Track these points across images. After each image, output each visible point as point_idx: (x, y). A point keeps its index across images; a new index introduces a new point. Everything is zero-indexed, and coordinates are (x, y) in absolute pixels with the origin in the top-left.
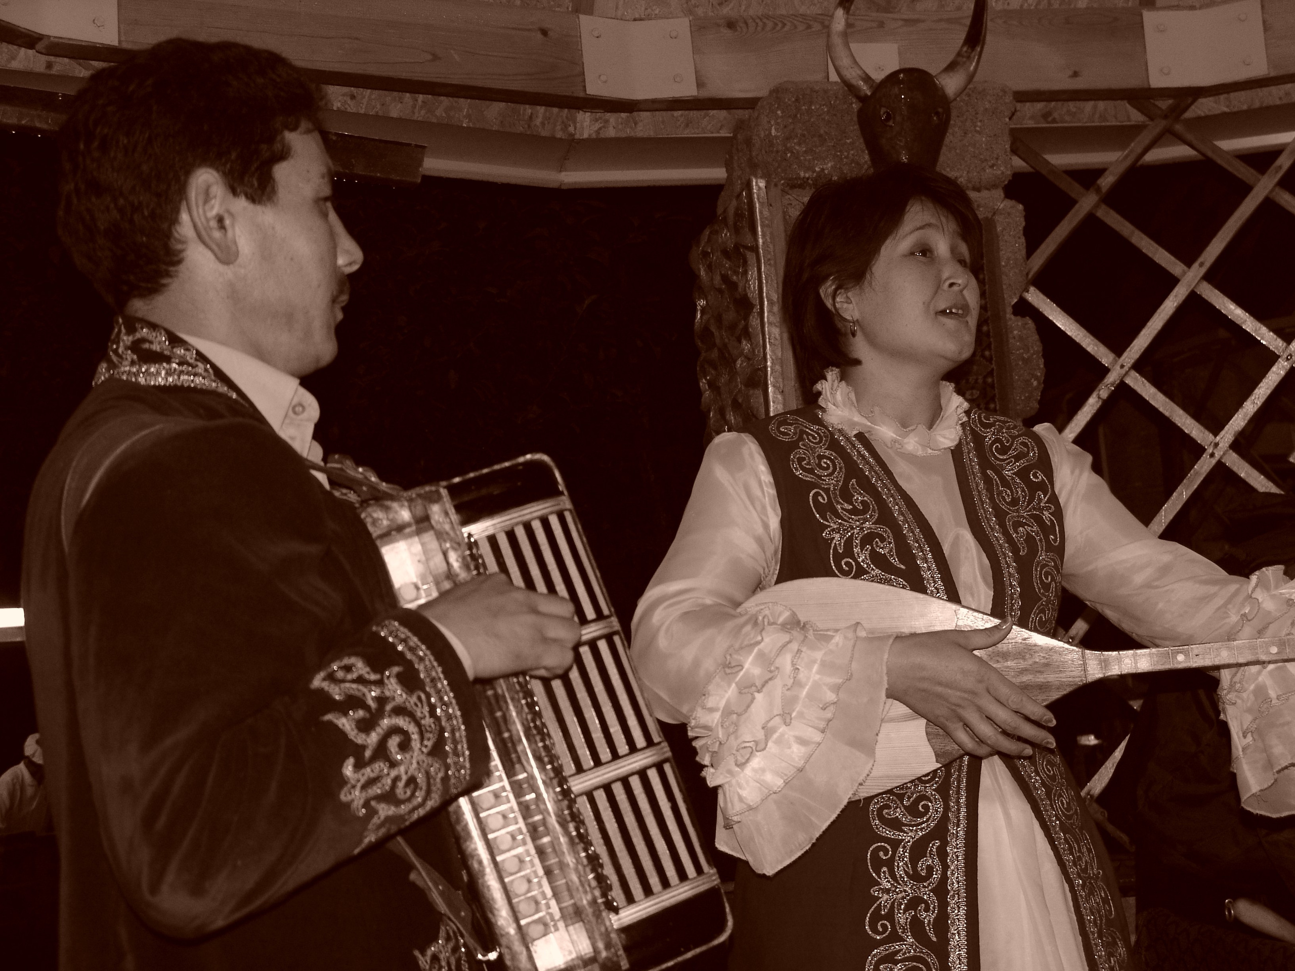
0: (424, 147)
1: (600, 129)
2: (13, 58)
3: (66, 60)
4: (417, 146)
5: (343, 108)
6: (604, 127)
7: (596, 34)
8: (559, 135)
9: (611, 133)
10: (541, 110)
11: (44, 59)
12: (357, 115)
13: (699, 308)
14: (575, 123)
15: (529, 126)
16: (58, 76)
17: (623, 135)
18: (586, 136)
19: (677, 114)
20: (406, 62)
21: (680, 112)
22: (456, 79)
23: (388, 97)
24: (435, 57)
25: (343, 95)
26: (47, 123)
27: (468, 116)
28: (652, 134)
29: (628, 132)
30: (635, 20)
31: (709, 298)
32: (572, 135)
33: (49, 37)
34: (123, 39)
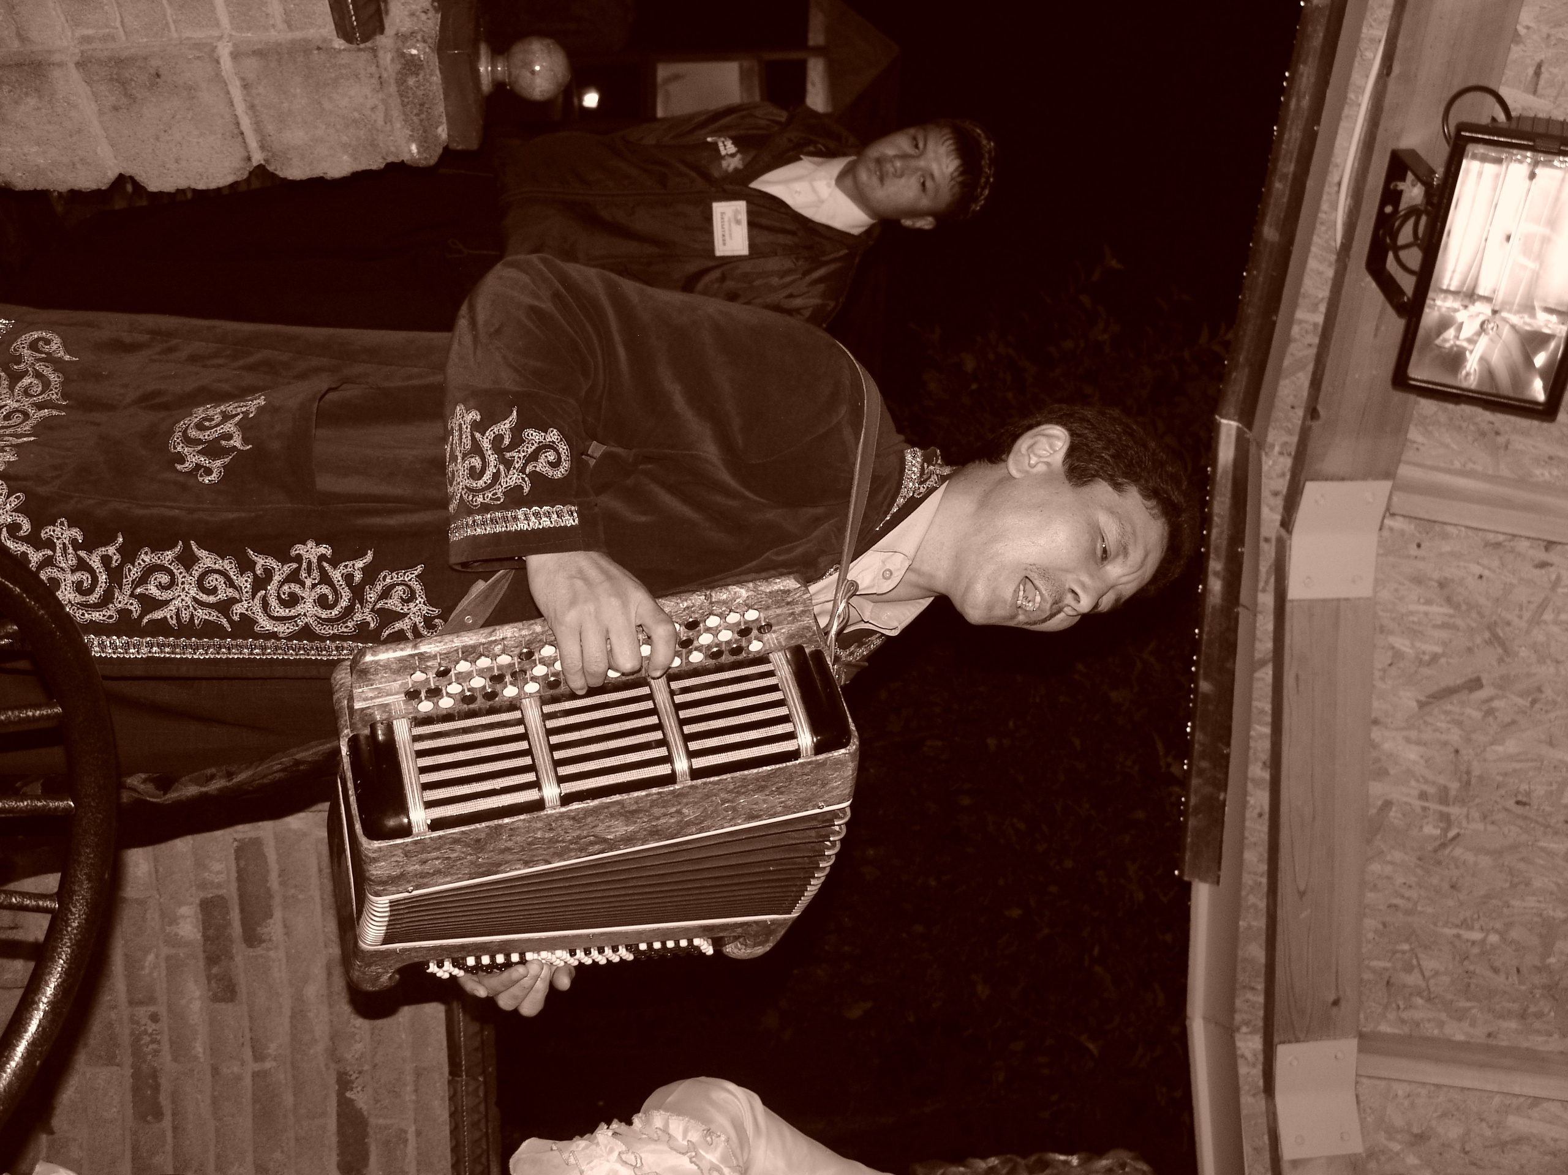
0: (1218, 883)
1: (1246, 1059)
2: (1272, 509)
3: (1273, 555)
4: (1219, 877)
5: (1249, 805)
6: (1248, 1062)
7: (1339, 1055)
8: (1238, 1017)
9: (1243, 1070)
10: (1261, 999)
11: (1273, 536)
12: (1243, 820)
13: (1070, 1158)
14: (1251, 1033)
15: (1244, 987)
16: (1258, 547)
17: (1241, 1081)
18: (1239, 1044)
19: (1266, 1137)
20: (1294, 866)
21: (1267, 1142)
22: (1280, 914)
23: (1263, 849)
24: (1302, 894)
25: (1262, 807)
26: (1216, 539)
27: (1250, 927)
28: (1244, 1112)
29: (1244, 1088)
30: (1357, 1096)
31: (1079, 1169)
32: (1238, 1029)
33: (1290, 539)
34: (1295, 603)
